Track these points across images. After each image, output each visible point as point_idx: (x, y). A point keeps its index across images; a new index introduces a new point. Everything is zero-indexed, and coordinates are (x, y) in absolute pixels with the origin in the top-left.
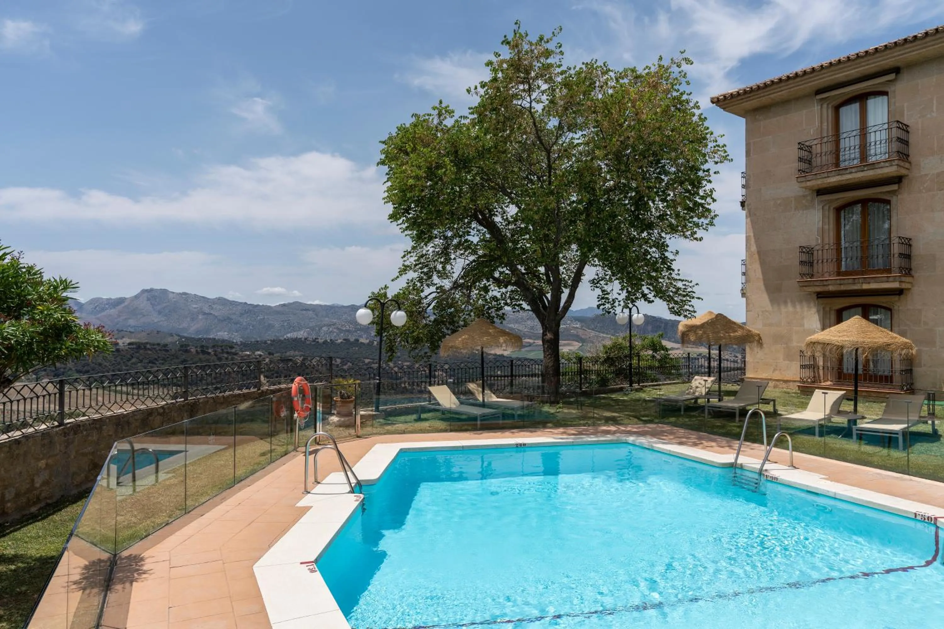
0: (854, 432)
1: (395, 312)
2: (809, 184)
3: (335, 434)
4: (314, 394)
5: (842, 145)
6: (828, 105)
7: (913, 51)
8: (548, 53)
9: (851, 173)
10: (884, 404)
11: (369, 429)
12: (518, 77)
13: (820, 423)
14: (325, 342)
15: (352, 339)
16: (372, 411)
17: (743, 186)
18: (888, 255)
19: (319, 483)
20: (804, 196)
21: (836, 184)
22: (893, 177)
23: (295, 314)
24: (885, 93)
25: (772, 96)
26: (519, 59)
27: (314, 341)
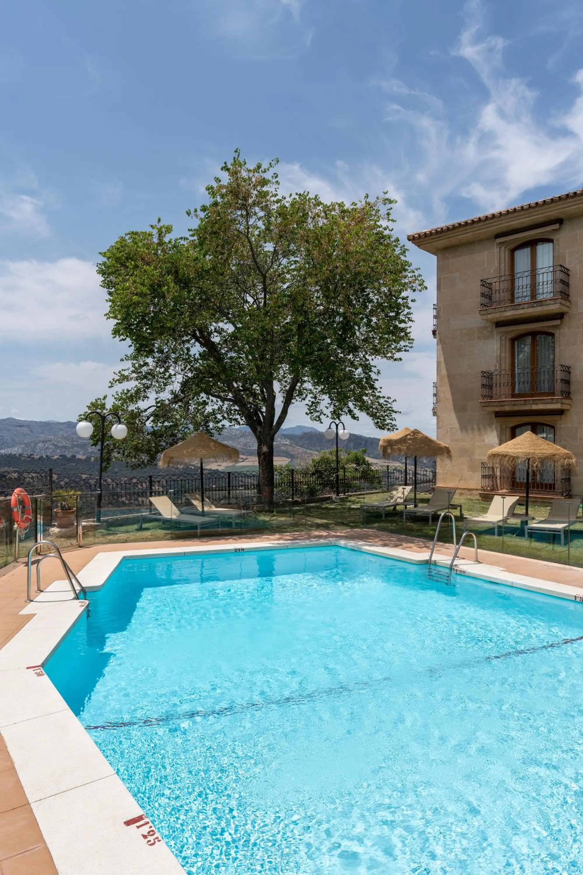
0: (526, 531)
1: (115, 426)
2: (489, 316)
3: (57, 544)
4: (34, 506)
5: (516, 284)
6: (505, 247)
7: (573, 205)
8: (264, 182)
9: (523, 308)
10: (549, 508)
11: (91, 539)
12: (237, 203)
13: (499, 524)
14: (41, 458)
15: (69, 455)
16: (93, 522)
17: (435, 317)
18: (553, 380)
19: (42, 591)
20: (485, 328)
21: (511, 318)
22: (557, 314)
23: (9, 430)
24: (550, 241)
25: (459, 237)
26: (238, 185)
27: (29, 457)
